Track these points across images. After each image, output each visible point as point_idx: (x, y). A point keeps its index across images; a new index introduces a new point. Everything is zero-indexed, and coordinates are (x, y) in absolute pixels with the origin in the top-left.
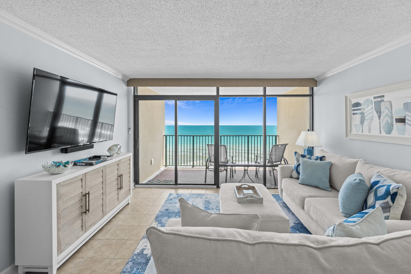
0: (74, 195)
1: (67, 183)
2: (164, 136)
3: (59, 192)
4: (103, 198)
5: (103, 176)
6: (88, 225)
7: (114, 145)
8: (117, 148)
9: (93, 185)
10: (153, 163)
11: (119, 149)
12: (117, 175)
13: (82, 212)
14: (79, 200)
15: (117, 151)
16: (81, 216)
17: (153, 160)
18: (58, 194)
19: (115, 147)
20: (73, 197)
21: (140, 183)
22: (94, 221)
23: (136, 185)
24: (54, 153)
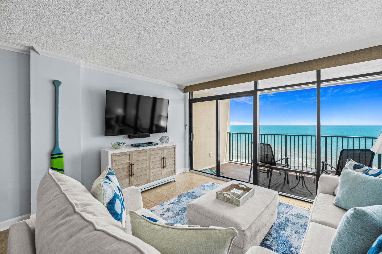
0: (123, 163)
1: (118, 154)
2: (228, 133)
3: (113, 159)
4: (147, 170)
5: (147, 155)
6: (134, 184)
7: (163, 136)
8: (166, 138)
9: (139, 160)
10: (211, 156)
11: (167, 139)
12: (161, 157)
13: (130, 175)
14: (127, 167)
15: (166, 141)
16: (129, 177)
17: (211, 153)
18: (112, 160)
19: (164, 138)
20: (123, 164)
21: (193, 169)
22: (140, 183)
23: (190, 170)
24: (124, 138)
